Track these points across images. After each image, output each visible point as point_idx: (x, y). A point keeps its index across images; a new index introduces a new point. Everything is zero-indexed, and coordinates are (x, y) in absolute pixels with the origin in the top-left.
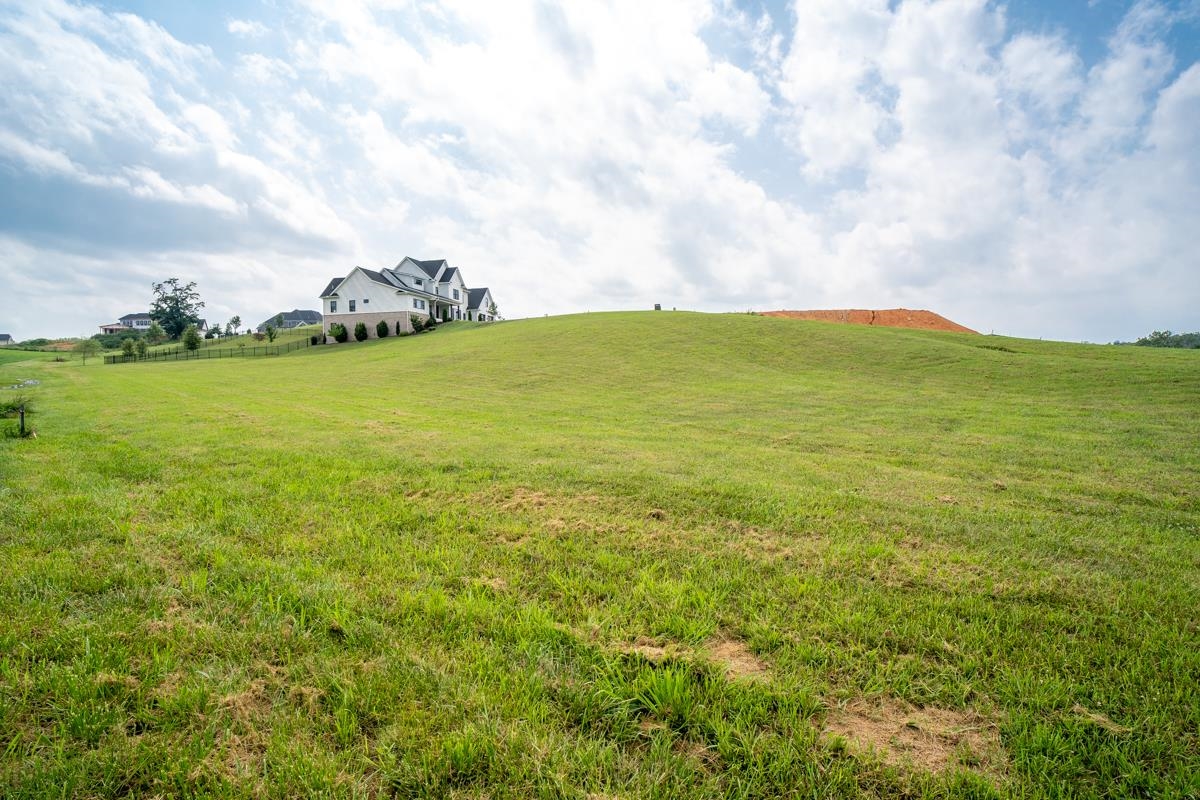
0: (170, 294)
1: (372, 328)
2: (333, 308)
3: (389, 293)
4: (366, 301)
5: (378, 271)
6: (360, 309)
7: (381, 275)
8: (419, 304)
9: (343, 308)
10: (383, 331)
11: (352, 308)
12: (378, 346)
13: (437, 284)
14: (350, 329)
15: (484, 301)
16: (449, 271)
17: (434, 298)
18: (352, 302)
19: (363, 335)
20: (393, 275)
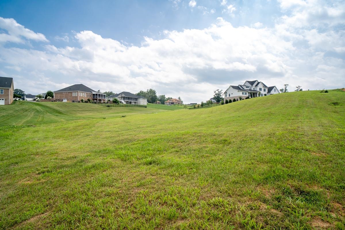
0: (217, 93)
1: (232, 100)
2: (226, 96)
3: (236, 91)
4: (232, 94)
5: (237, 86)
6: (231, 96)
7: (238, 87)
8: (244, 93)
9: (228, 96)
10: (234, 100)
11: (229, 96)
12: (233, 103)
13: (254, 87)
14: (228, 100)
15: (273, 90)
16: (259, 83)
17: (249, 91)
18: (229, 94)
19: (230, 101)
20: (241, 86)
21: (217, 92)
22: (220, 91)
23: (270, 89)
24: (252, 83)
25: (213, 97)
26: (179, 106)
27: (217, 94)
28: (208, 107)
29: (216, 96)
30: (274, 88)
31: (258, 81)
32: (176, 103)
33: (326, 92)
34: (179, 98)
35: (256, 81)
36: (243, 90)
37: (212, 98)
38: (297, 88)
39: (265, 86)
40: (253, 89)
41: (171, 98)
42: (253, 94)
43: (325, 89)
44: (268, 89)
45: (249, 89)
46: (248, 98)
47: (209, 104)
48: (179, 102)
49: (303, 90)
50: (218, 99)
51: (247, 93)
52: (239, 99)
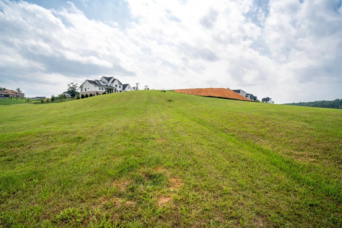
1: (89, 94)
2: (82, 90)
3: (93, 86)
4: (88, 88)
5: (94, 80)
8: (101, 89)
9: (84, 91)
10: (91, 95)
11: (86, 90)
12: (90, 98)
13: (110, 83)
14: (85, 95)
15: (127, 88)
16: (114, 80)
17: (106, 87)
18: (86, 89)
19: (87, 96)
20: (97, 81)
21: (71, 85)
22: (74, 84)
23: (125, 86)
24: (109, 79)
25: (67, 90)
26: (17, 100)
27: (72, 88)
28: (60, 102)
29: (70, 90)
30: (128, 86)
31: (113, 78)
32: (12, 96)
33: (164, 91)
34: (18, 90)
35: (112, 78)
36: (100, 85)
37: (65, 92)
38: (146, 87)
39: (120, 83)
40: (109, 85)
41: (4, 89)
42: (110, 90)
43: (164, 90)
44: (123, 86)
45: (105, 85)
46: (105, 93)
47: (62, 98)
48: (18, 95)
49: (149, 89)
50: (73, 93)
51: (104, 89)
52: (96, 94)
